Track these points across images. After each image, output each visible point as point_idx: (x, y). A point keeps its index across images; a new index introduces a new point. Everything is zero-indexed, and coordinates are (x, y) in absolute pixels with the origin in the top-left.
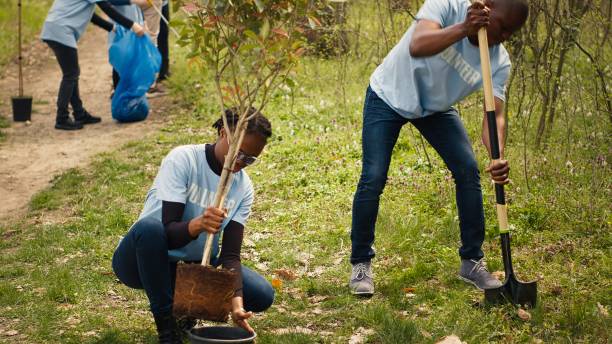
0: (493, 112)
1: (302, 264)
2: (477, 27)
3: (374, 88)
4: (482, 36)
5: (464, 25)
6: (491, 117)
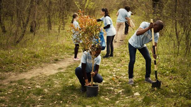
0: (154, 46)
1: (122, 76)
2: (151, 28)
3: (130, 43)
4: (153, 30)
5: (149, 27)
6: (154, 47)
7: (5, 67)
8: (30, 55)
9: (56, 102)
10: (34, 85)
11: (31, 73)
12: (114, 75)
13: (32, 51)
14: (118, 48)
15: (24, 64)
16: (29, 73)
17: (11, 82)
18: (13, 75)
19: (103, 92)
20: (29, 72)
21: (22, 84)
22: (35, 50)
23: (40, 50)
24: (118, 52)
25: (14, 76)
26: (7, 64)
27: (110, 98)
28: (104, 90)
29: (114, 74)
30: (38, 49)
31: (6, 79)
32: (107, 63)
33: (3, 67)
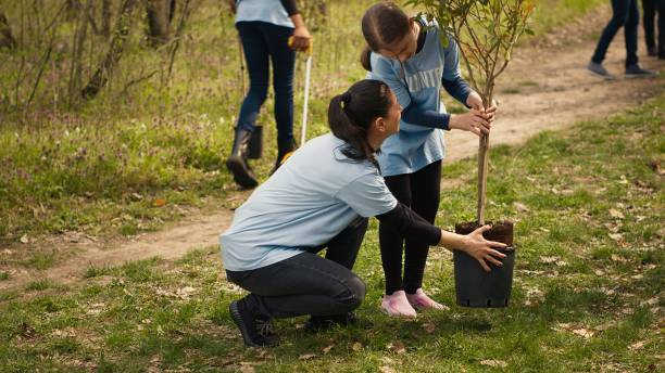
7: (44, 210)
8: (164, 154)
9: (330, 347)
10: (211, 282)
11: (183, 239)
12: (614, 236)
13: (173, 133)
14: (630, 112)
15: (136, 195)
16: (168, 234)
17: (92, 274)
18: (89, 245)
19: (561, 305)
20: (169, 229)
21: (146, 280)
22: (188, 128)
23: (209, 129)
24: (632, 128)
25: (96, 250)
26: (54, 195)
27: (598, 328)
28: (568, 298)
29: (615, 229)
30: (202, 125)
31: (58, 265)
32: (573, 183)
33: (36, 211)
